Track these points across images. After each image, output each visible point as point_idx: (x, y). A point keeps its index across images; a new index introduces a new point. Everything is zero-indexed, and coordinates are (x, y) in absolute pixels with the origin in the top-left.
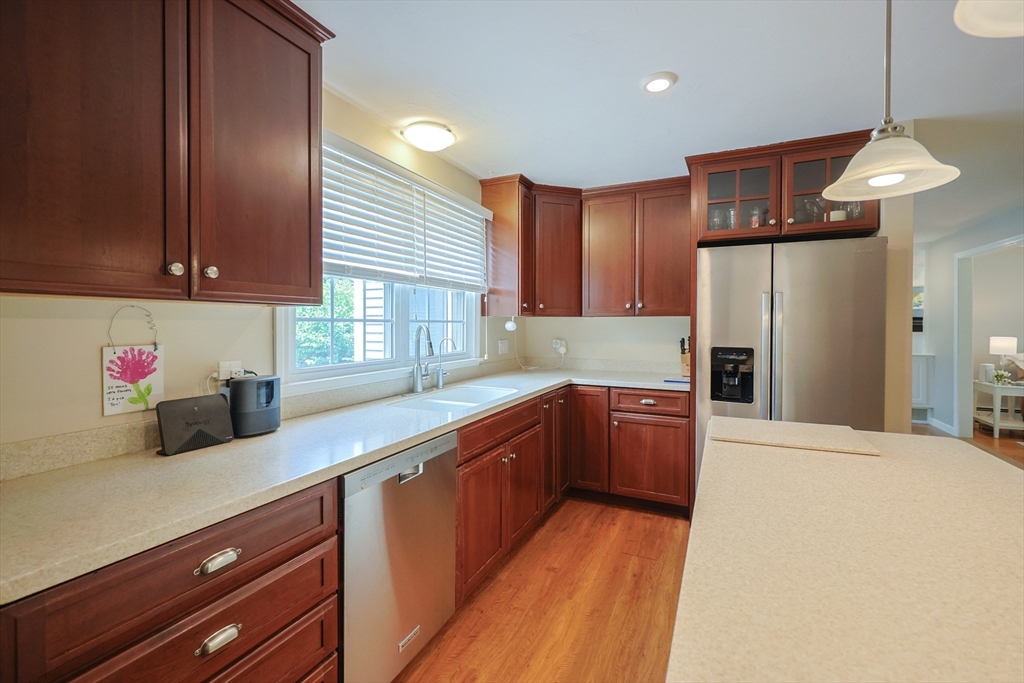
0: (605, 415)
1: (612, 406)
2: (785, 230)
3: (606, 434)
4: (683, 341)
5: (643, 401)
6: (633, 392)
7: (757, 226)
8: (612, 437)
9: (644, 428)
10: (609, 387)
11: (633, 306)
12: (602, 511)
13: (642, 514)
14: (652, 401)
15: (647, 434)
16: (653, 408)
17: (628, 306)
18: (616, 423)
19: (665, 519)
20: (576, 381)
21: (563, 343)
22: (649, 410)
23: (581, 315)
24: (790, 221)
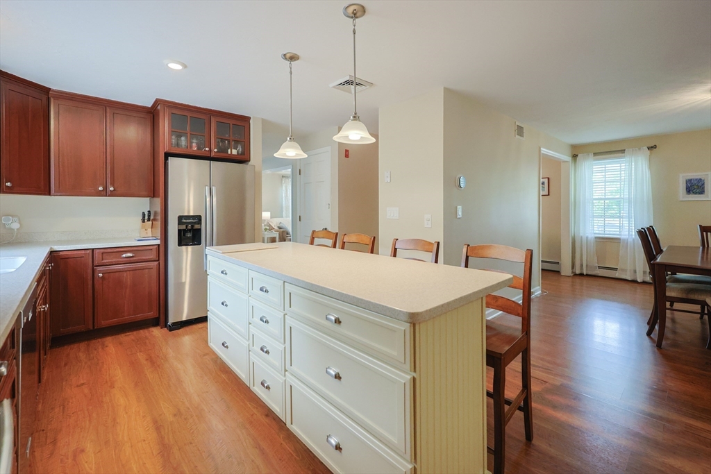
0: (90, 271)
1: (96, 263)
2: (213, 155)
3: (90, 286)
4: (144, 214)
5: (124, 255)
6: (115, 250)
7: (196, 149)
8: (96, 286)
9: (125, 274)
10: (93, 249)
11: (105, 188)
12: (88, 345)
13: (123, 335)
14: (130, 255)
15: (128, 278)
16: (131, 259)
17: (101, 189)
18: (101, 275)
19: (141, 331)
20: (57, 248)
21: (16, 219)
22: (129, 261)
23: (49, 194)
24: (216, 150)
